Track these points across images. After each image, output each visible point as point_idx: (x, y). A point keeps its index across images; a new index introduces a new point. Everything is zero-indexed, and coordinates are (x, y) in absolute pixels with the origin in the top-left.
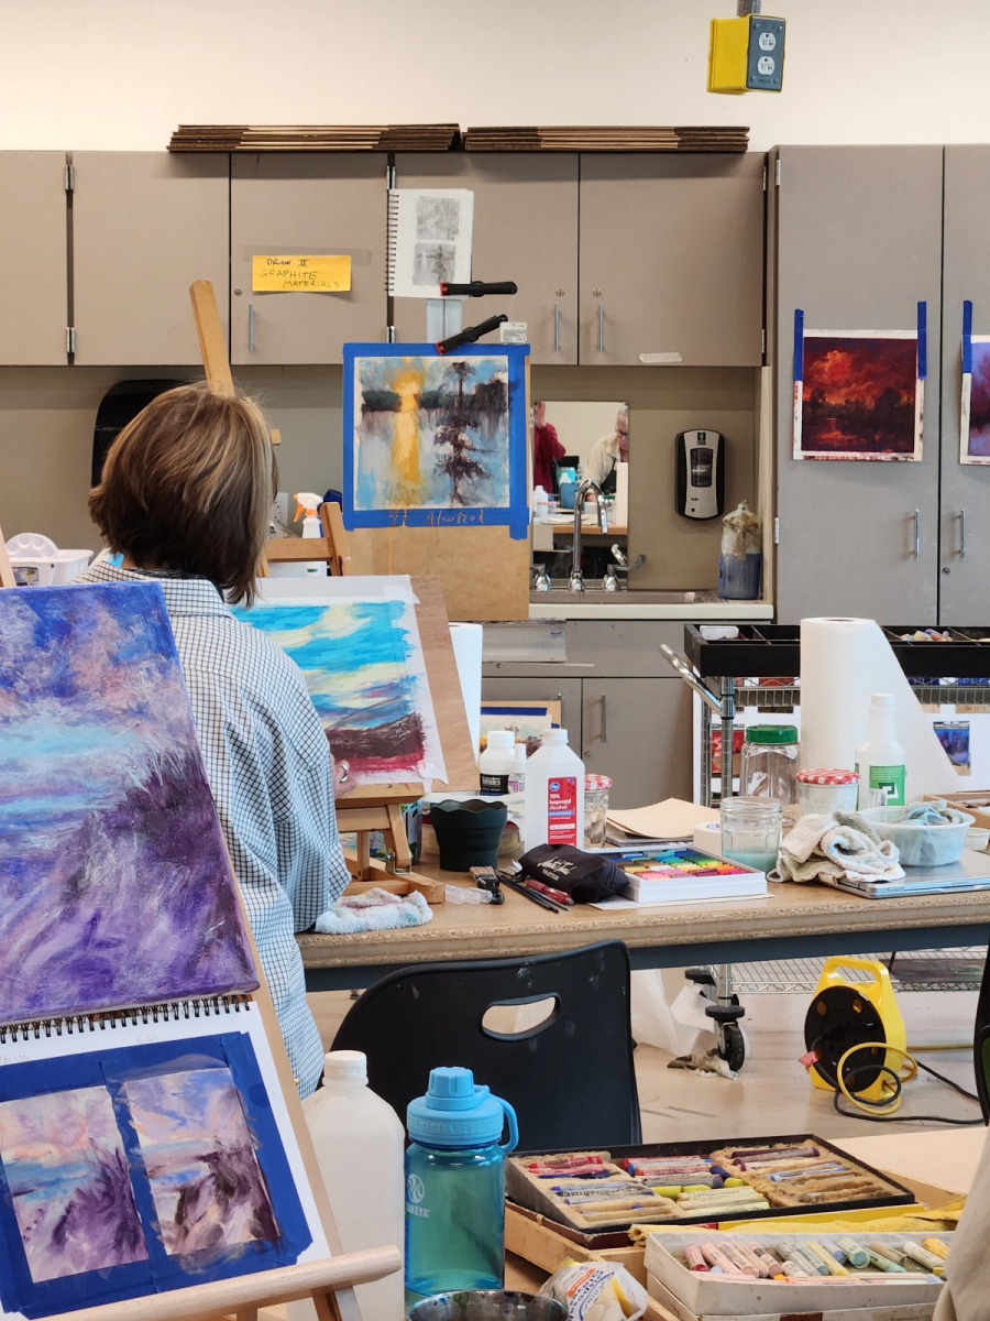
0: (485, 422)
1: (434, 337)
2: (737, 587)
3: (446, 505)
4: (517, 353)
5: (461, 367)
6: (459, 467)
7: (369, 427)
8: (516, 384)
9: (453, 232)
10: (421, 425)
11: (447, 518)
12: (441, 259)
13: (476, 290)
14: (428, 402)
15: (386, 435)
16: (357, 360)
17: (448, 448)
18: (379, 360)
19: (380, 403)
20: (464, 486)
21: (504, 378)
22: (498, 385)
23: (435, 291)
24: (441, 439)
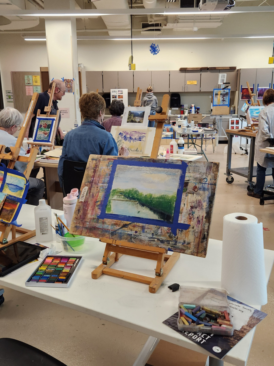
0: (226, 96)
1: (222, 88)
2: (233, 113)
3: (222, 104)
4: (229, 89)
5: (224, 91)
6: (223, 100)
7: (215, 97)
8: (229, 92)
9: (224, 78)
10: (220, 96)
11: (222, 105)
12: (223, 80)
13: (226, 83)
14: (221, 94)
15: (217, 98)
16: (215, 91)
17: (223, 99)
18: (217, 90)
19: (217, 94)
20: (224, 102)
21: (228, 92)
22: (227, 92)
23: (222, 84)
24: (222, 98)
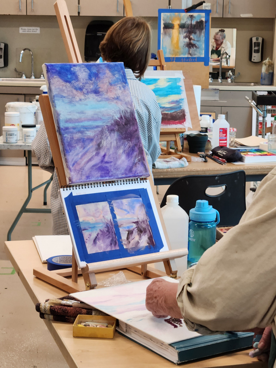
0: (198, 32)
1: (184, 7)
3: (186, 56)
4: (208, 12)
5: (191, 17)
6: (190, 45)
7: (165, 33)
8: (207, 21)
10: (179, 33)
11: (187, 60)
14: (182, 26)
15: (170, 36)
16: (162, 14)
17: (187, 40)
18: (168, 14)
19: (168, 26)
20: (192, 50)
21: (204, 19)
22: (202, 22)
24: (185, 37)
